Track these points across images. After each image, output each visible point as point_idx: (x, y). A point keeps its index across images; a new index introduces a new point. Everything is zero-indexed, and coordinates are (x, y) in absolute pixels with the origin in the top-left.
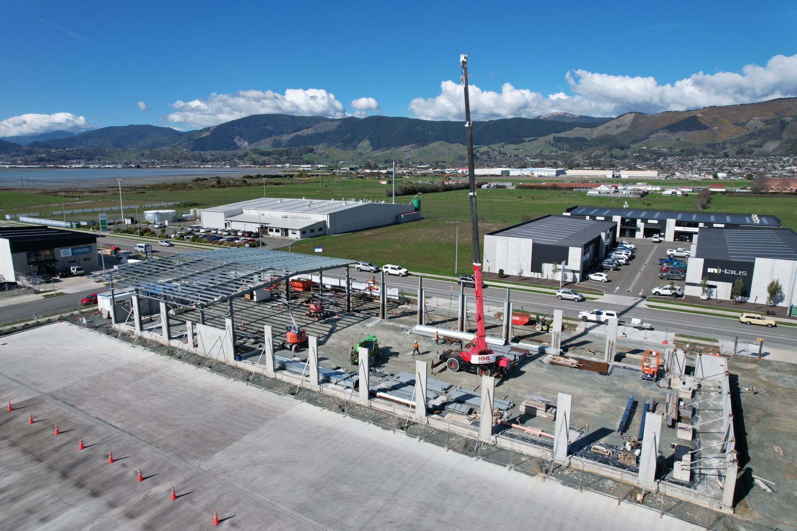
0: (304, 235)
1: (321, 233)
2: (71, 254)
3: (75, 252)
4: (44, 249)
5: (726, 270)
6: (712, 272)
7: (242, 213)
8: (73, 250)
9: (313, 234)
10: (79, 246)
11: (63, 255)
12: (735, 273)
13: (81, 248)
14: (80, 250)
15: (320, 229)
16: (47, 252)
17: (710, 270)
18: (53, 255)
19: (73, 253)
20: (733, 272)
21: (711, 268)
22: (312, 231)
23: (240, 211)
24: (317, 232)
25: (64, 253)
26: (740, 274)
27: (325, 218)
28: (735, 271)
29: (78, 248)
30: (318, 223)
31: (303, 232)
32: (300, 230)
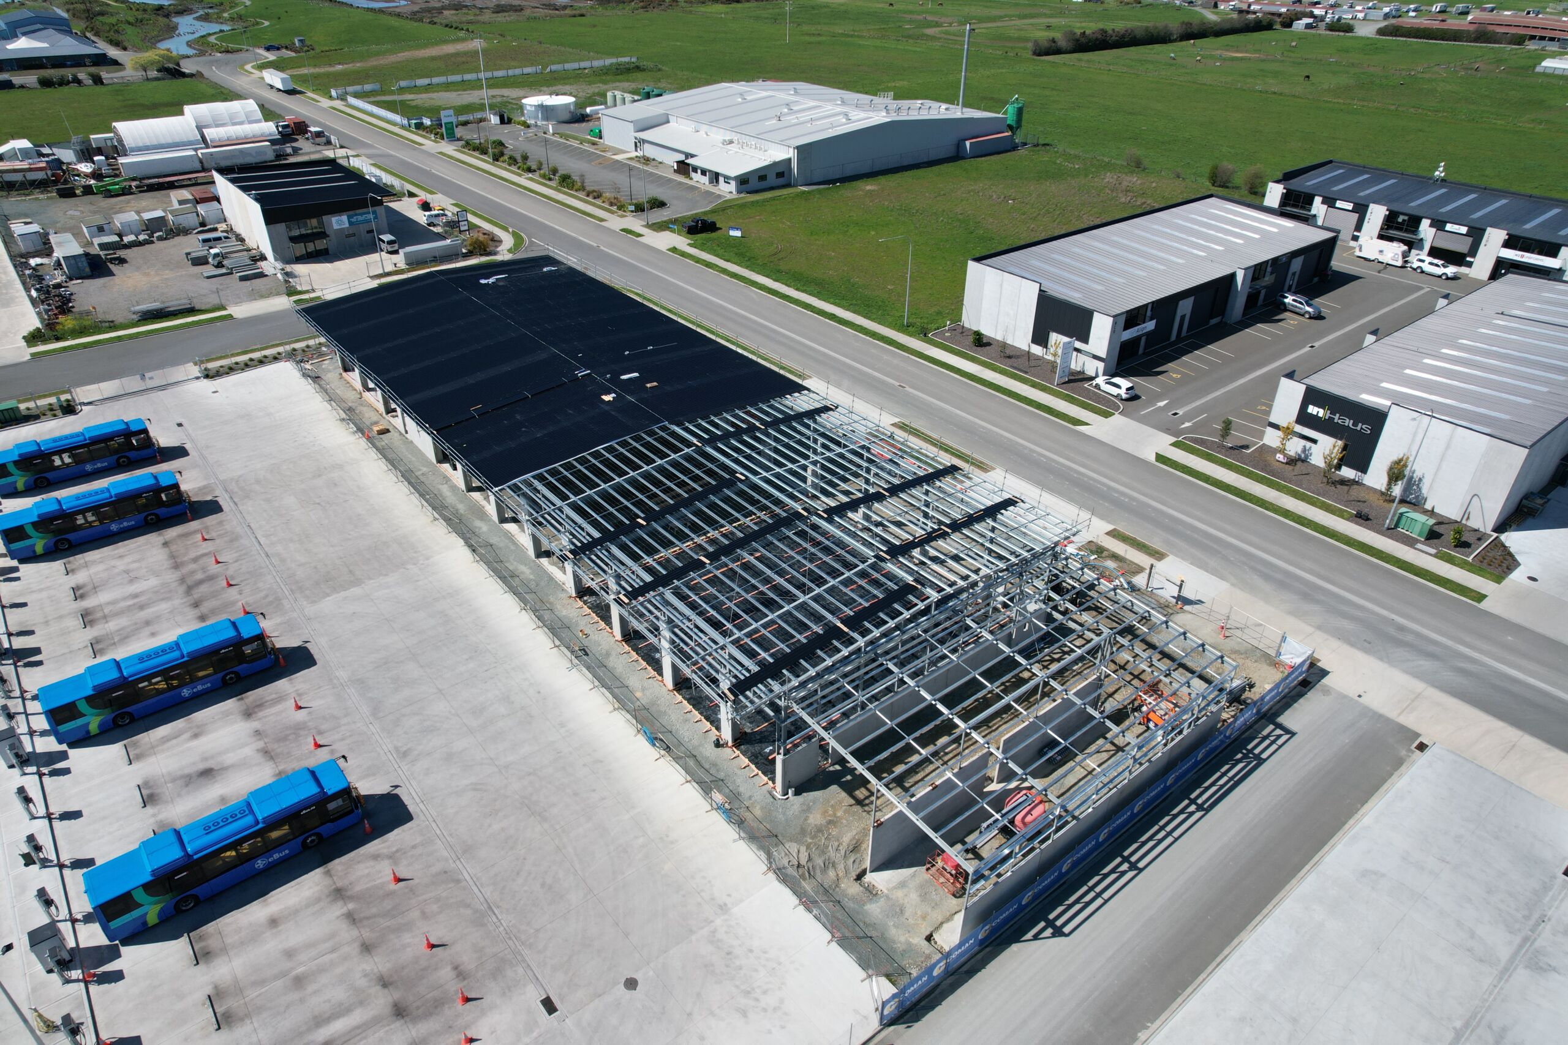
0: (744, 186)
1: (781, 181)
2: (347, 225)
3: (352, 220)
4: (310, 217)
5: (1338, 415)
6: (1315, 413)
7: (668, 122)
8: (349, 217)
9: (764, 184)
10: (358, 211)
11: (336, 227)
12: (1351, 426)
13: (361, 214)
14: (360, 218)
15: (780, 175)
16: (314, 222)
17: (1312, 410)
18: (321, 223)
19: (350, 223)
20: (1349, 423)
21: (1315, 405)
22: (762, 178)
23: (664, 120)
24: (772, 180)
25: (337, 222)
26: (1359, 428)
27: (790, 154)
28: (1352, 421)
29: (356, 215)
30: (775, 164)
31: (743, 181)
32: (736, 178)
